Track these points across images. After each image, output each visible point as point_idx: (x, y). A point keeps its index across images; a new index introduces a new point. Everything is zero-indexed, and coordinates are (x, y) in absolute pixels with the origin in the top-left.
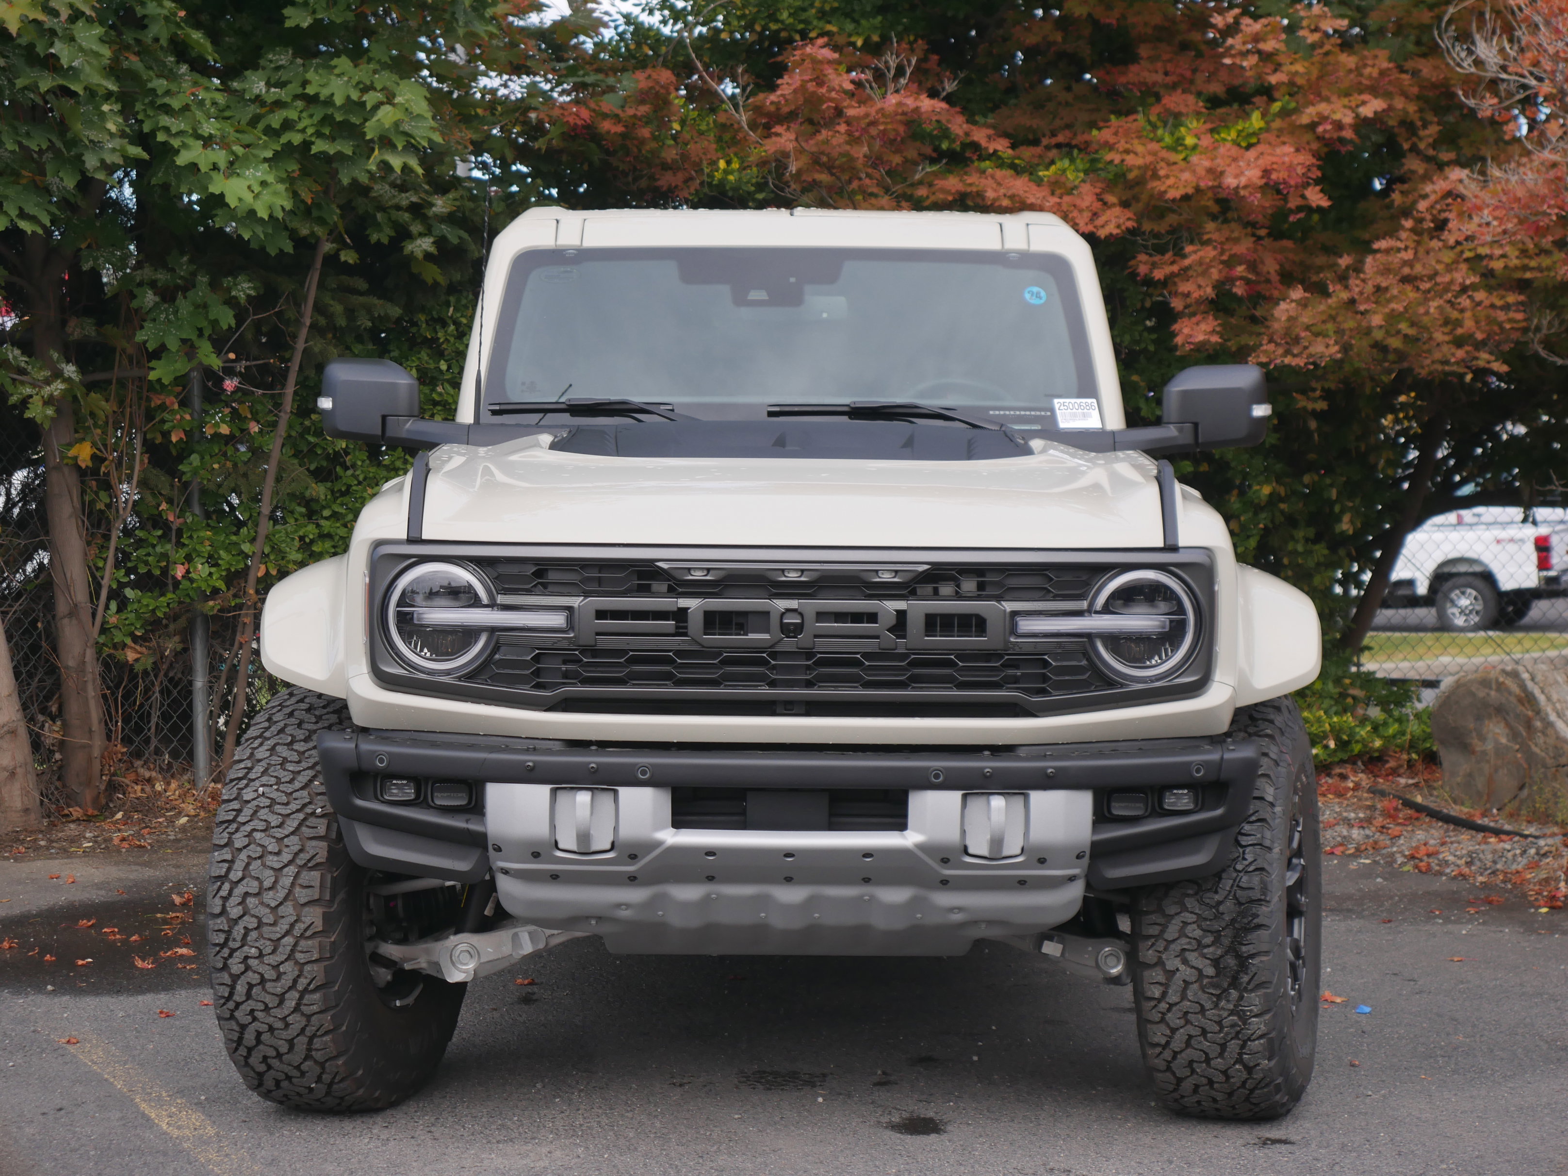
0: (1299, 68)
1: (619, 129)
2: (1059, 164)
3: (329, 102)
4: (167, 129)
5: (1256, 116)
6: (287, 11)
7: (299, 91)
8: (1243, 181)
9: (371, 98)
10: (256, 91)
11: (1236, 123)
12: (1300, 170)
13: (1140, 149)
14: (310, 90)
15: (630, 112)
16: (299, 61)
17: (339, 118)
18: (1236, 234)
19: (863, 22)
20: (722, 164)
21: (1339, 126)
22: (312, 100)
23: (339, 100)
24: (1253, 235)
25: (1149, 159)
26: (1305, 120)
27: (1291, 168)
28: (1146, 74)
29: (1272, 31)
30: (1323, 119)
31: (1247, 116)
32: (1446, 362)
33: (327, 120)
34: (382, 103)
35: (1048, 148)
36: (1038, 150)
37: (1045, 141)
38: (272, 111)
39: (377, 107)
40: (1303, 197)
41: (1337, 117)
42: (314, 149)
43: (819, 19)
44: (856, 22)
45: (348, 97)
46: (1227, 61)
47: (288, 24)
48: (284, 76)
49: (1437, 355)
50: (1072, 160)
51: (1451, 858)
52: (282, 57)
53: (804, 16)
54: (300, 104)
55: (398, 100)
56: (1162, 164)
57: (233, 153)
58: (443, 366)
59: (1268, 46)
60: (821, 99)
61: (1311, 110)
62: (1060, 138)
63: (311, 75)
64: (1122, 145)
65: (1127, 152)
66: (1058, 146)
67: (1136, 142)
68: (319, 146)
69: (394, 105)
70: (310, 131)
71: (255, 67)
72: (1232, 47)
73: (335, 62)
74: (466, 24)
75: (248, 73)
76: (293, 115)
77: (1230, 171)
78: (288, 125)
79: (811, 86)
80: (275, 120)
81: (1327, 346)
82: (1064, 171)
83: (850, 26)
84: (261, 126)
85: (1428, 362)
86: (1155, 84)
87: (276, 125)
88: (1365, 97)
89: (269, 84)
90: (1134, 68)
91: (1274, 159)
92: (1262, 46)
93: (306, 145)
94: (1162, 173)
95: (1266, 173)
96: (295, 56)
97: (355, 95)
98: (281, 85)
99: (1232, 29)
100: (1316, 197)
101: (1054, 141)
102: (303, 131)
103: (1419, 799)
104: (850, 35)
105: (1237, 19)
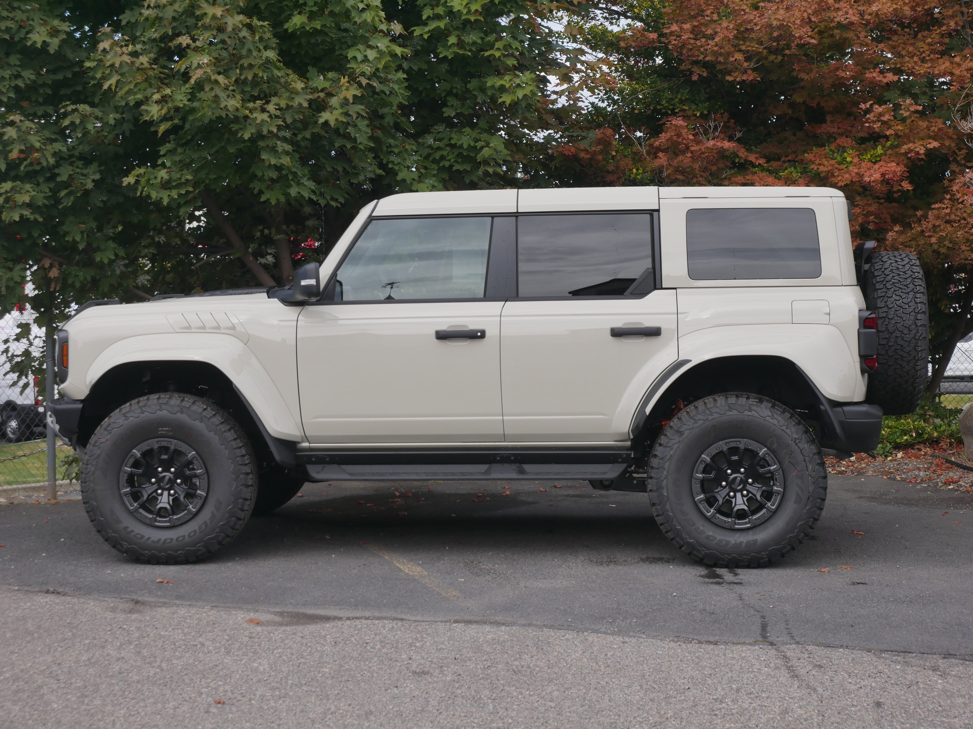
0: (900, 127)
1: (588, 156)
2: (789, 170)
3: (461, 146)
4: (393, 162)
5: (879, 147)
6: (444, 109)
7: (448, 142)
8: (872, 179)
9: (479, 145)
10: (429, 143)
11: (870, 151)
12: (898, 174)
13: (826, 163)
14: (453, 142)
15: (594, 149)
16: (448, 129)
17: (465, 154)
18: (870, 202)
19: (700, 105)
20: (634, 171)
21: (918, 153)
22: (453, 146)
23: (465, 146)
24: (878, 202)
25: (830, 168)
26: (902, 151)
27: (895, 172)
28: (829, 128)
29: (887, 112)
30: (910, 151)
31: (875, 148)
32: (967, 259)
33: (460, 155)
35: (784, 162)
36: (780, 163)
37: (783, 159)
38: (436, 152)
39: (482, 148)
40: (900, 185)
41: (917, 150)
42: (454, 168)
43: (680, 103)
44: (697, 105)
45: (469, 145)
46: (867, 125)
47: (444, 115)
48: (440, 136)
49: (962, 256)
50: (795, 168)
51: (963, 484)
52: (441, 128)
53: (673, 102)
54: (448, 148)
55: (491, 145)
56: (836, 170)
59: (886, 118)
60: (679, 143)
61: (905, 147)
62: (790, 158)
63: (453, 135)
64: (818, 162)
65: (820, 164)
66: (789, 161)
67: (824, 160)
68: (456, 167)
69: (489, 147)
70: (452, 160)
71: (429, 133)
72: (869, 118)
73: (464, 130)
74: (522, 114)
75: (426, 135)
76: (445, 153)
77: (867, 174)
78: (443, 158)
79: (675, 138)
80: (437, 156)
82: (791, 173)
83: (694, 107)
84: (431, 159)
85: (958, 259)
86: (834, 133)
87: (437, 158)
88: (931, 141)
89: (435, 140)
90: (824, 126)
91: (887, 169)
92: (883, 118)
93: (451, 166)
94: (836, 174)
95: (883, 175)
96: (446, 127)
97: (472, 144)
98: (440, 140)
99: (868, 111)
100: (907, 186)
101: (787, 159)
102: (449, 160)
103: (953, 459)
104: (694, 111)
105: (871, 105)
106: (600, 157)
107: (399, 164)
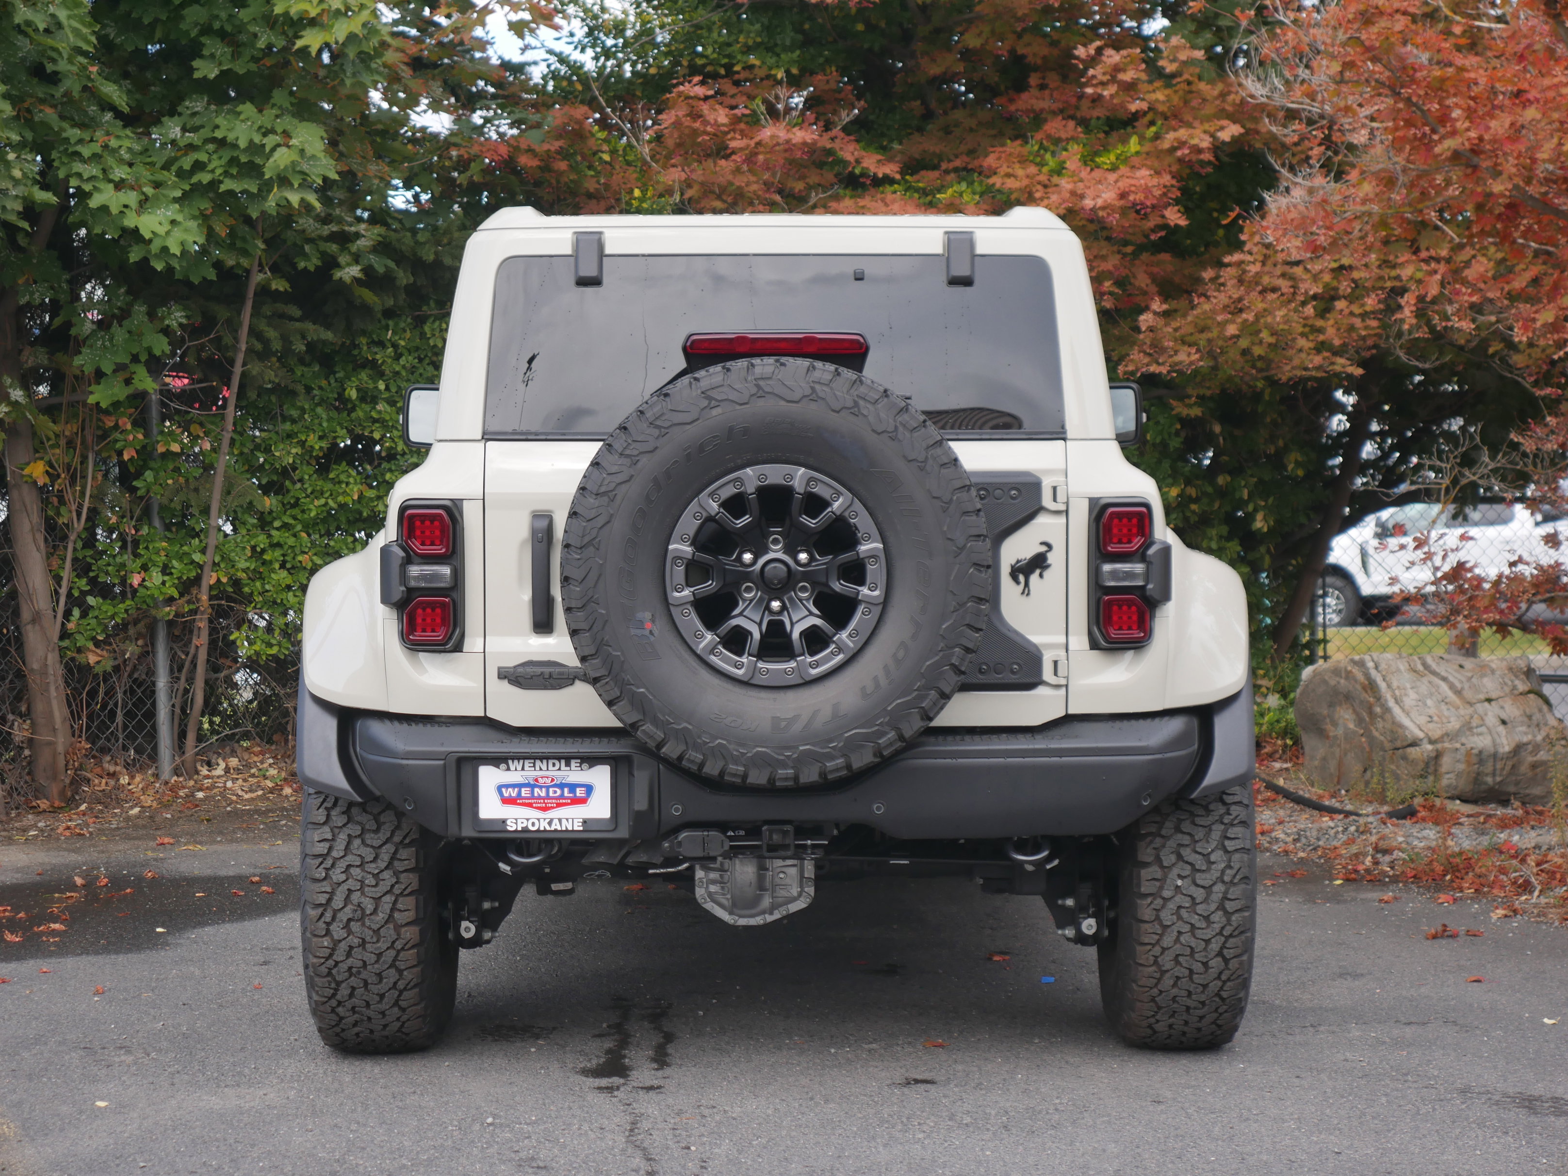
0: (1160, 96)
1: (535, 163)
2: (956, 188)
3: (235, 146)
4: (79, 175)
5: (1134, 140)
6: (196, 64)
7: (210, 135)
8: (1100, 202)
9: (270, 141)
10: (172, 136)
11: (1115, 147)
12: (1157, 193)
13: (1020, 172)
14: (219, 134)
15: (546, 147)
16: (213, 107)
17: (244, 159)
18: (1104, 252)
19: (783, 56)
20: (637, 193)
21: (1199, 150)
22: (222, 143)
23: (243, 144)
24: (1119, 252)
25: (1026, 182)
26: (1166, 145)
27: (1147, 190)
28: (1034, 101)
29: (1131, 62)
30: (1182, 144)
31: (1125, 141)
32: (1306, 369)
33: (233, 161)
34: (279, 145)
35: (947, 172)
36: (936, 174)
37: (944, 166)
38: (186, 154)
39: (273, 150)
40: (1163, 217)
41: (1194, 141)
42: (223, 188)
43: (743, 53)
44: (778, 55)
45: (251, 141)
46: (1089, 90)
47: (197, 75)
48: (197, 121)
49: (1296, 362)
50: (970, 184)
51: (1282, 836)
52: (196, 104)
53: (729, 50)
54: (211, 147)
55: (293, 142)
56: (1039, 187)
57: (144, 193)
58: (382, 386)
59: (1127, 76)
60: (695, 133)
61: (1171, 136)
62: (958, 163)
63: (219, 121)
64: (1004, 169)
65: (1008, 175)
66: (956, 170)
67: (1017, 166)
68: (228, 185)
69: (289, 147)
70: (219, 171)
71: (173, 112)
72: (1094, 77)
73: (240, 108)
74: (354, 75)
75: (165, 119)
76: (203, 157)
77: (1089, 193)
78: (199, 166)
79: (687, 121)
80: (186, 163)
81: (1189, 354)
82: (961, 194)
83: (771, 61)
84: (174, 168)
85: (1288, 368)
86: (1042, 110)
87: (187, 167)
88: (1225, 122)
89: (184, 130)
90: (1025, 96)
91: (1133, 182)
92: (1122, 77)
93: (214, 184)
94: (1038, 195)
95: (1123, 196)
96: (209, 103)
97: (257, 139)
98: (195, 129)
99: (1093, 61)
100: (1174, 217)
101: (951, 166)
102: (213, 171)
103: (1281, 782)
104: (771, 69)
105: (1099, 51)
106: (562, 165)
107: (92, 178)
